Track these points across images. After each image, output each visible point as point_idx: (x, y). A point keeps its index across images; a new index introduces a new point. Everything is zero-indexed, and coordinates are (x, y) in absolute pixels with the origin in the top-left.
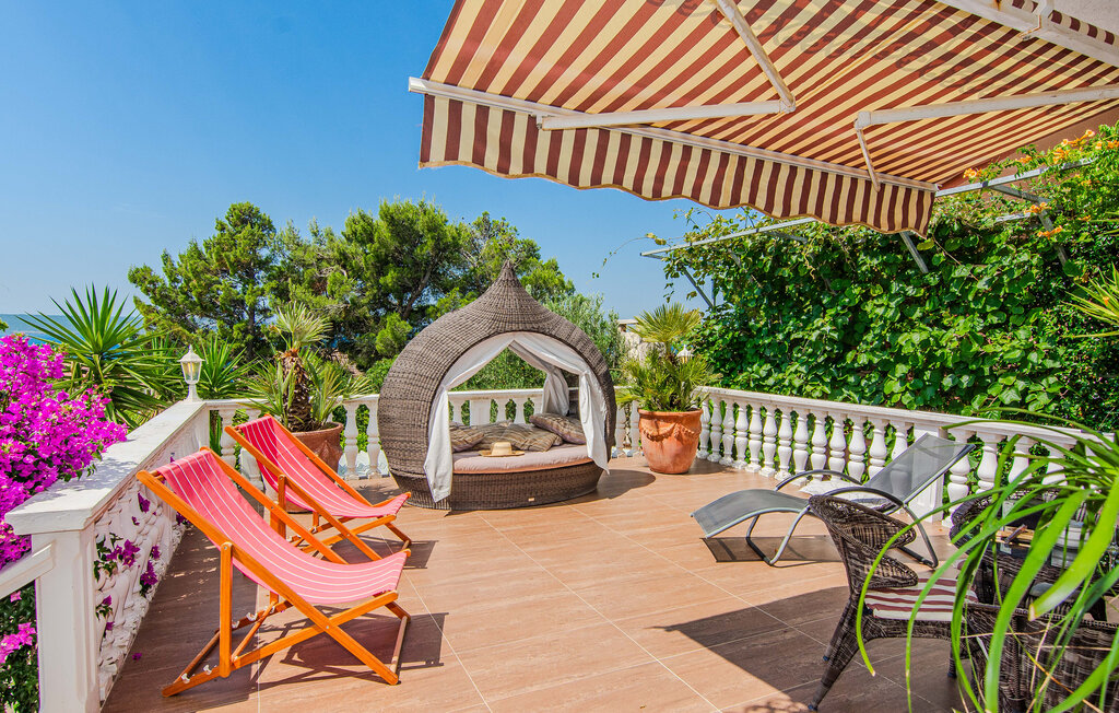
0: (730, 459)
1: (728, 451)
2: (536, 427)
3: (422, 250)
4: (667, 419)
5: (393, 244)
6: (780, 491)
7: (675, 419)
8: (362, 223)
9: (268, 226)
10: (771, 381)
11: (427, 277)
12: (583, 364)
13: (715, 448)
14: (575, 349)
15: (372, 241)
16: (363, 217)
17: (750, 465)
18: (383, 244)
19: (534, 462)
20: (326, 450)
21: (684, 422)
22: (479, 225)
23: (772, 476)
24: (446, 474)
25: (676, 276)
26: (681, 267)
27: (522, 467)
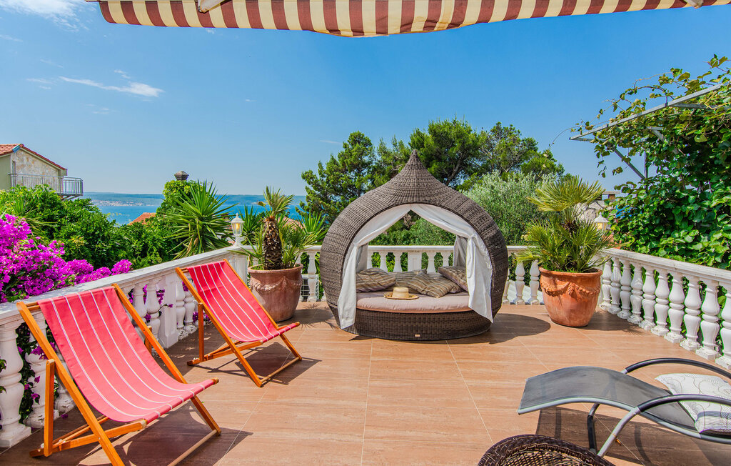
0: (638, 318)
1: (636, 311)
2: (444, 277)
3: (453, 150)
4: (562, 278)
5: (436, 148)
6: (631, 374)
7: (570, 279)
8: (418, 137)
9: (368, 143)
10: (699, 247)
11: (457, 167)
12: (471, 230)
13: (625, 306)
14: (462, 217)
15: (423, 147)
16: (418, 133)
17: (656, 328)
18: (430, 149)
19: (416, 307)
20: (285, 283)
21: (578, 281)
22: (493, 131)
23: (677, 344)
24: (351, 309)
25: (605, 154)
26: (611, 146)
27: (406, 310)
